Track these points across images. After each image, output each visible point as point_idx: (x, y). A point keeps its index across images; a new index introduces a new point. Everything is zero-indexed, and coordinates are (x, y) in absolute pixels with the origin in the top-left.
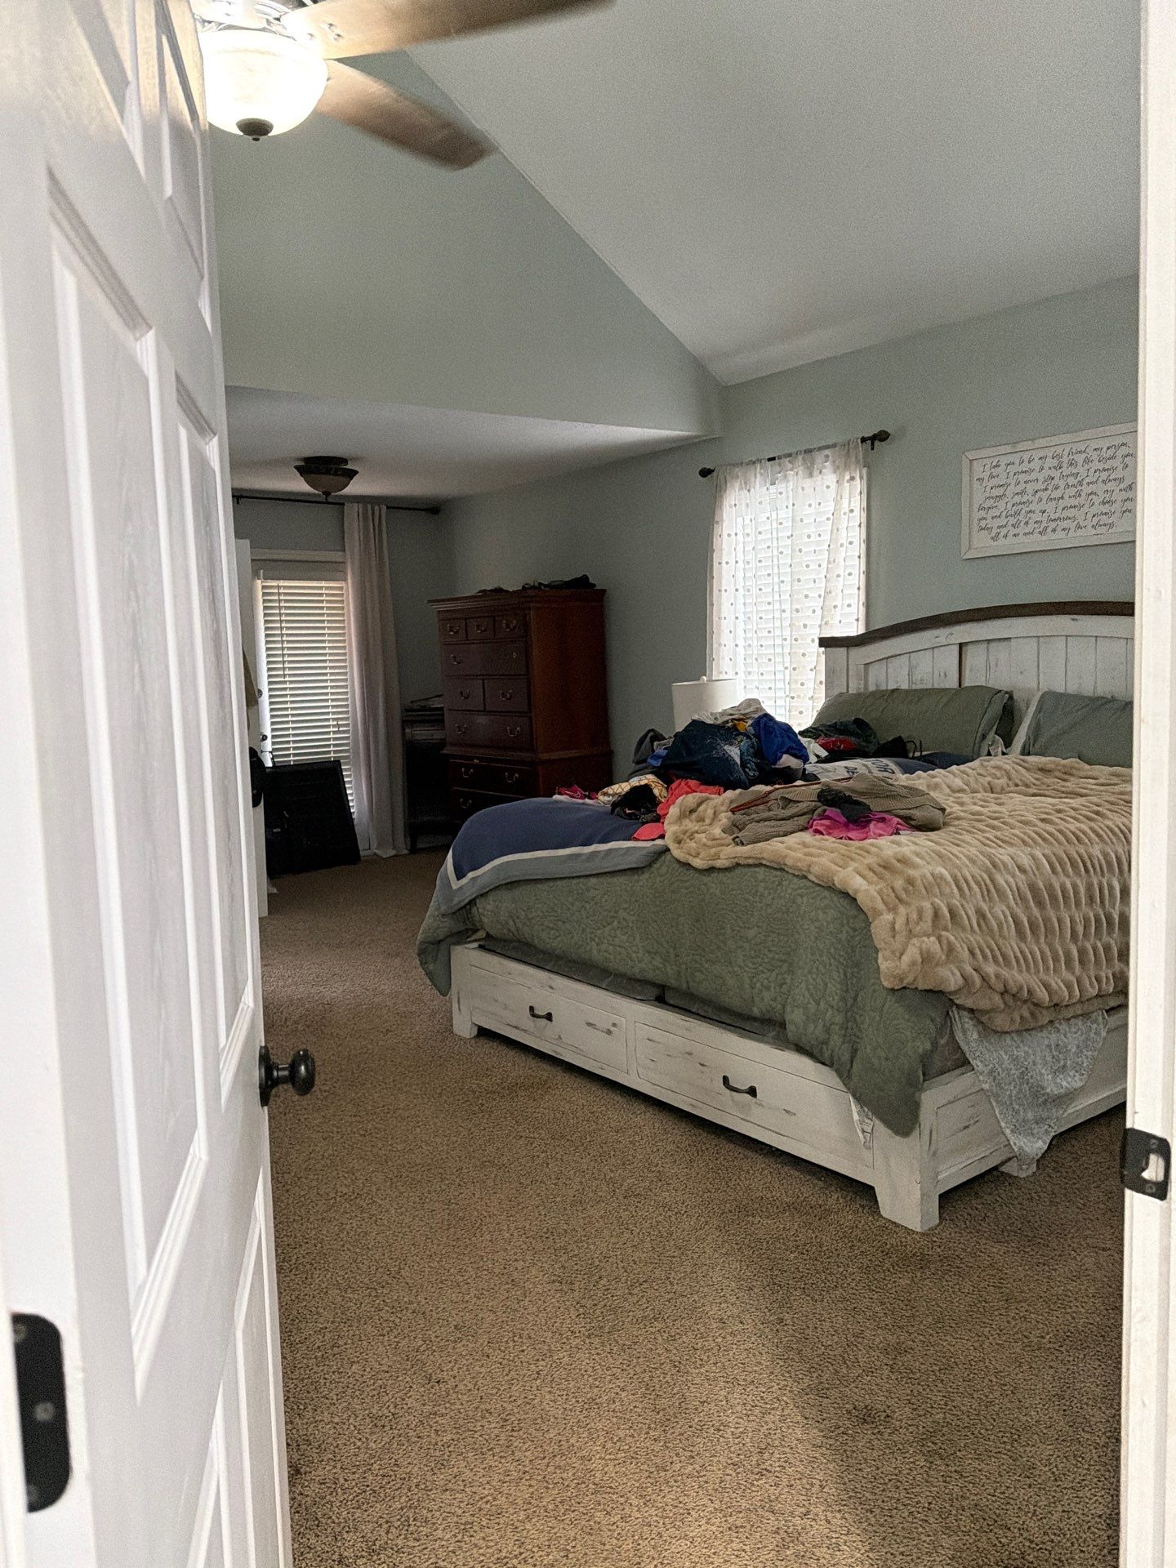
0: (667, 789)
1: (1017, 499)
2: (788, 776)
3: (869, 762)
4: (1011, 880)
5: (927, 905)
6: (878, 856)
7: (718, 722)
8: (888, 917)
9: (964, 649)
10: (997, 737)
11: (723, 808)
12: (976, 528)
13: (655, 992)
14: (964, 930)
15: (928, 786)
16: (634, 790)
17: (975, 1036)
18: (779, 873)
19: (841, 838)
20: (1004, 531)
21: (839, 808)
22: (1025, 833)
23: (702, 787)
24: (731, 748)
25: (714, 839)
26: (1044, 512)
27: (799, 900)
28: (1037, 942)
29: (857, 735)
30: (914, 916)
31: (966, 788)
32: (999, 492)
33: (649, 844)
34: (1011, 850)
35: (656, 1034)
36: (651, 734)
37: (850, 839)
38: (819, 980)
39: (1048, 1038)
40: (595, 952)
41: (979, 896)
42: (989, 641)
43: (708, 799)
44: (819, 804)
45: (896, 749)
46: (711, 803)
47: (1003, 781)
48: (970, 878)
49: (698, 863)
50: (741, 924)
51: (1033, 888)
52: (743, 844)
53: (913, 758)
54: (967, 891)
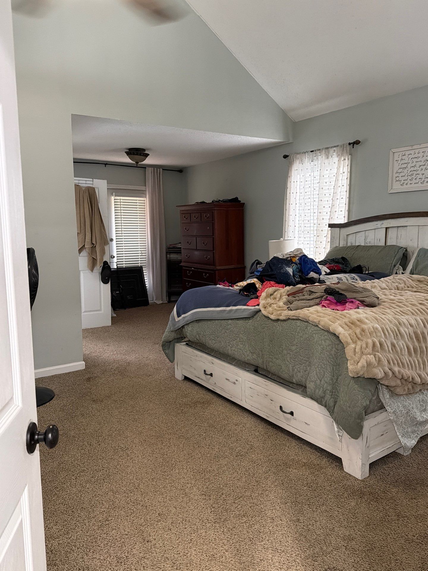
0: (262, 285)
1: (412, 169)
2: (312, 281)
3: (347, 275)
4: (406, 330)
5: (370, 341)
6: (349, 318)
7: (285, 258)
8: (353, 346)
9: (387, 230)
10: (400, 266)
11: (284, 294)
12: (394, 181)
13: (253, 368)
14: (385, 351)
15: (372, 287)
16: (248, 284)
17: (388, 396)
18: (306, 324)
19: (333, 310)
20: (406, 182)
21: (333, 296)
22: (413, 309)
23: (277, 285)
24: (289, 269)
25: (280, 307)
26: (423, 174)
27: (314, 335)
28: (416, 357)
29: (343, 264)
30: (364, 346)
31: (387, 287)
32: (405, 166)
33: (253, 307)
34: (407, 317)
35: (253, 386)
36: (257, 262)
37: (338, 310)
39: (419, 397)
40: (229, 350)
41: (393, 338)
42: (398, 227)
43: (278, 290)
44: (325, 294)
45: (358, 270)
46: (280, 291)
47: (403, 285)
48: (389, 329)
49: (272, 317)
50: (290, 344)
51: (416, 333)
52: (291, 310)
53: (365, 274)
54: (387, 335)
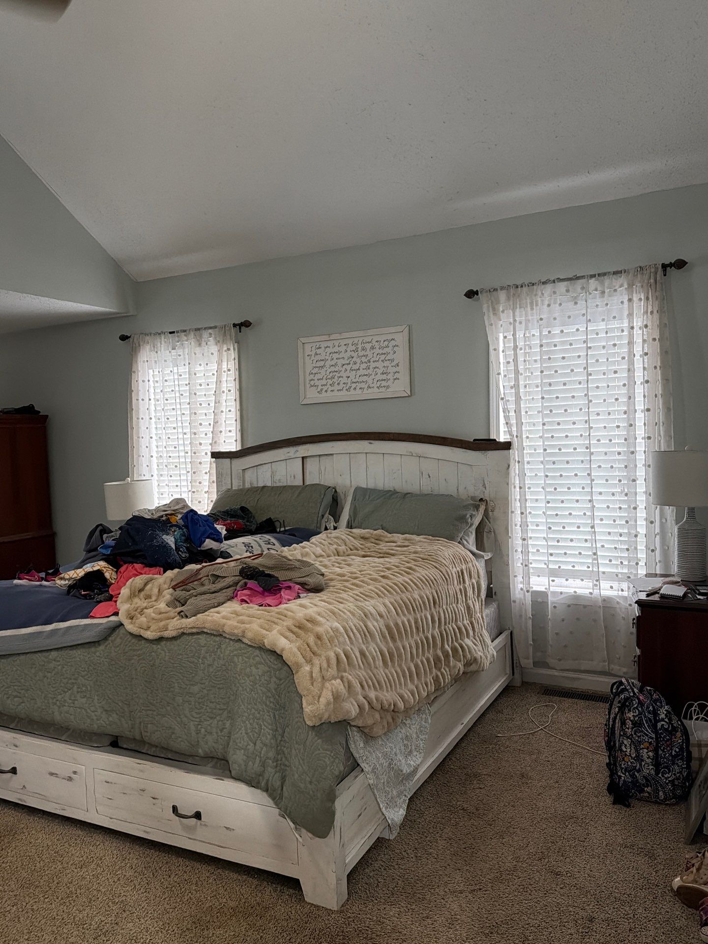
0: (116, 572)
1: (333, 369)
2: (210, 556)
3: (257, 537)
4: (376, 624)
5: (332, 654)
6: (293, 618)
7: (155, 517)
8: (307, 668)
9: (305, 460)
10: (330, 517)
11: (166, 586)
12: (308, 386)
13: (107, 741)
14: (354, 667)
15: (302, 555)
16: (88, 575)
17: (362, 745)
18: (218, 639)
19: (262, 605)
20: (325, 388)
21: (256, 580)
22: (376, 588)
23: (147, 569)
24: (168, 537)
25: (160, 613)
26: (349, 377)
27: (236, 659)
28: (393, 666)
29: (243, 518)
30: (325, 665)
31: (323, 553)
32: (322, 363)
33: (104, 621)
34: (373, 602)
35: (111, 777)
36: (100, 528)
37: (270, 606)
38: (255, 725)
39: (401, 732)
40: (56, 713)
41: (361, 641)
42: (320, 456)
43: (152, 580)
44: (241, 578)
45: (268, 527)
46: (156, 583)
47: (343, 547)
48: (354, 628)
49: (149, 635)
50: (187, 682)
51: (388, 627)
52: (187, 617)
53: (280, 532)
54: (353, 638)
